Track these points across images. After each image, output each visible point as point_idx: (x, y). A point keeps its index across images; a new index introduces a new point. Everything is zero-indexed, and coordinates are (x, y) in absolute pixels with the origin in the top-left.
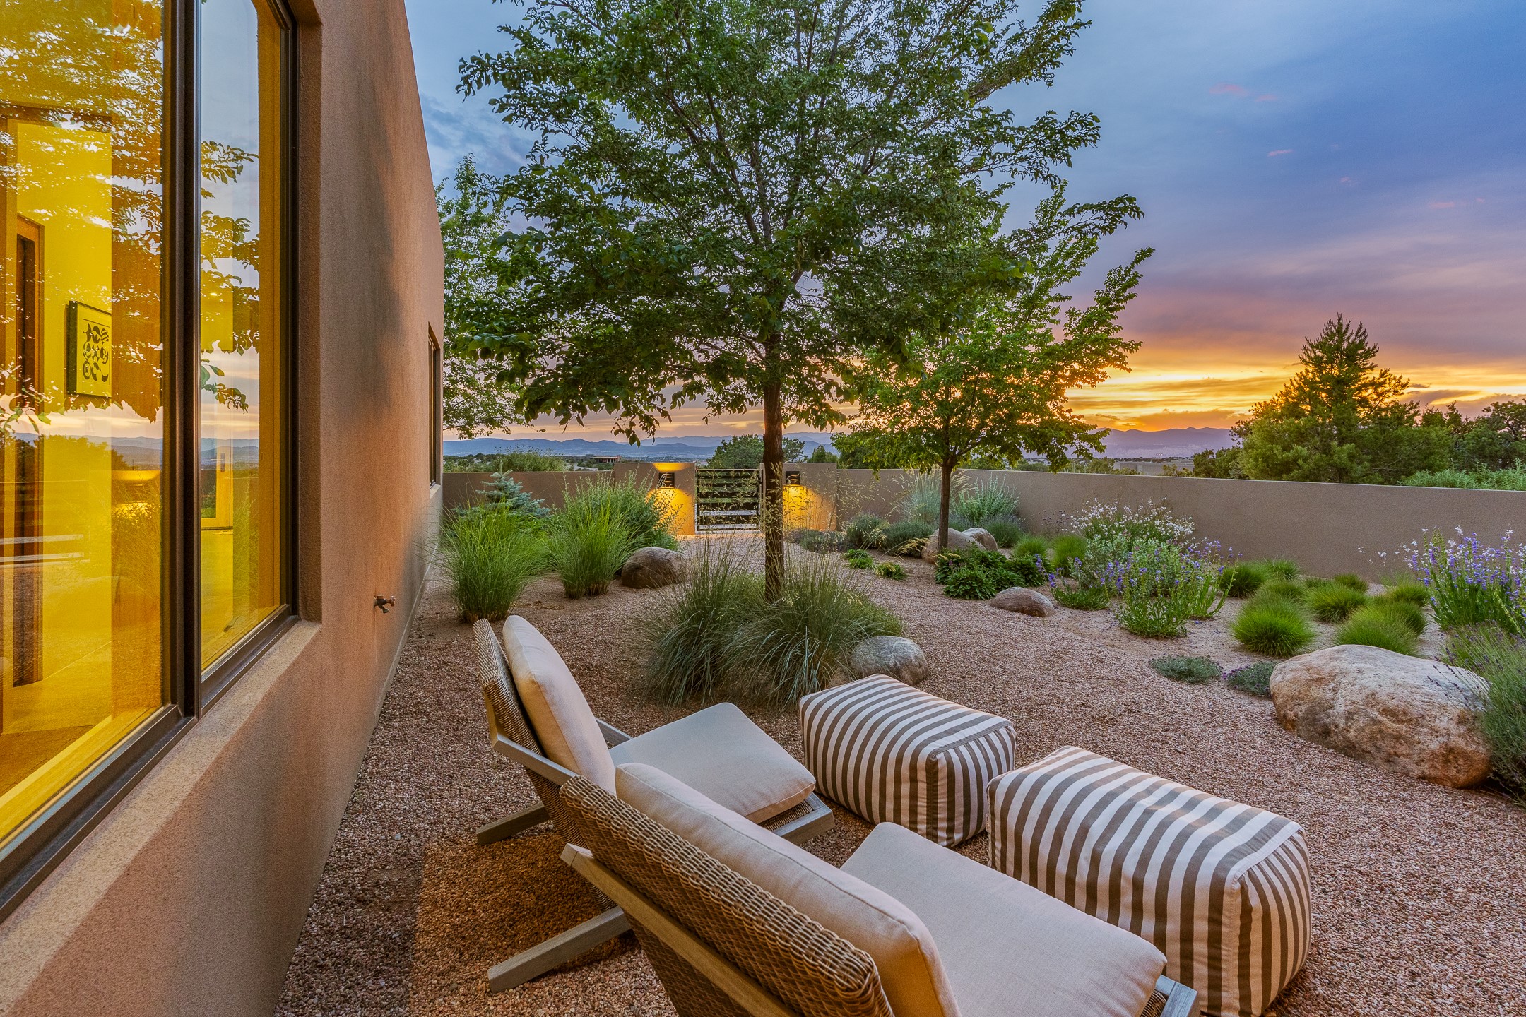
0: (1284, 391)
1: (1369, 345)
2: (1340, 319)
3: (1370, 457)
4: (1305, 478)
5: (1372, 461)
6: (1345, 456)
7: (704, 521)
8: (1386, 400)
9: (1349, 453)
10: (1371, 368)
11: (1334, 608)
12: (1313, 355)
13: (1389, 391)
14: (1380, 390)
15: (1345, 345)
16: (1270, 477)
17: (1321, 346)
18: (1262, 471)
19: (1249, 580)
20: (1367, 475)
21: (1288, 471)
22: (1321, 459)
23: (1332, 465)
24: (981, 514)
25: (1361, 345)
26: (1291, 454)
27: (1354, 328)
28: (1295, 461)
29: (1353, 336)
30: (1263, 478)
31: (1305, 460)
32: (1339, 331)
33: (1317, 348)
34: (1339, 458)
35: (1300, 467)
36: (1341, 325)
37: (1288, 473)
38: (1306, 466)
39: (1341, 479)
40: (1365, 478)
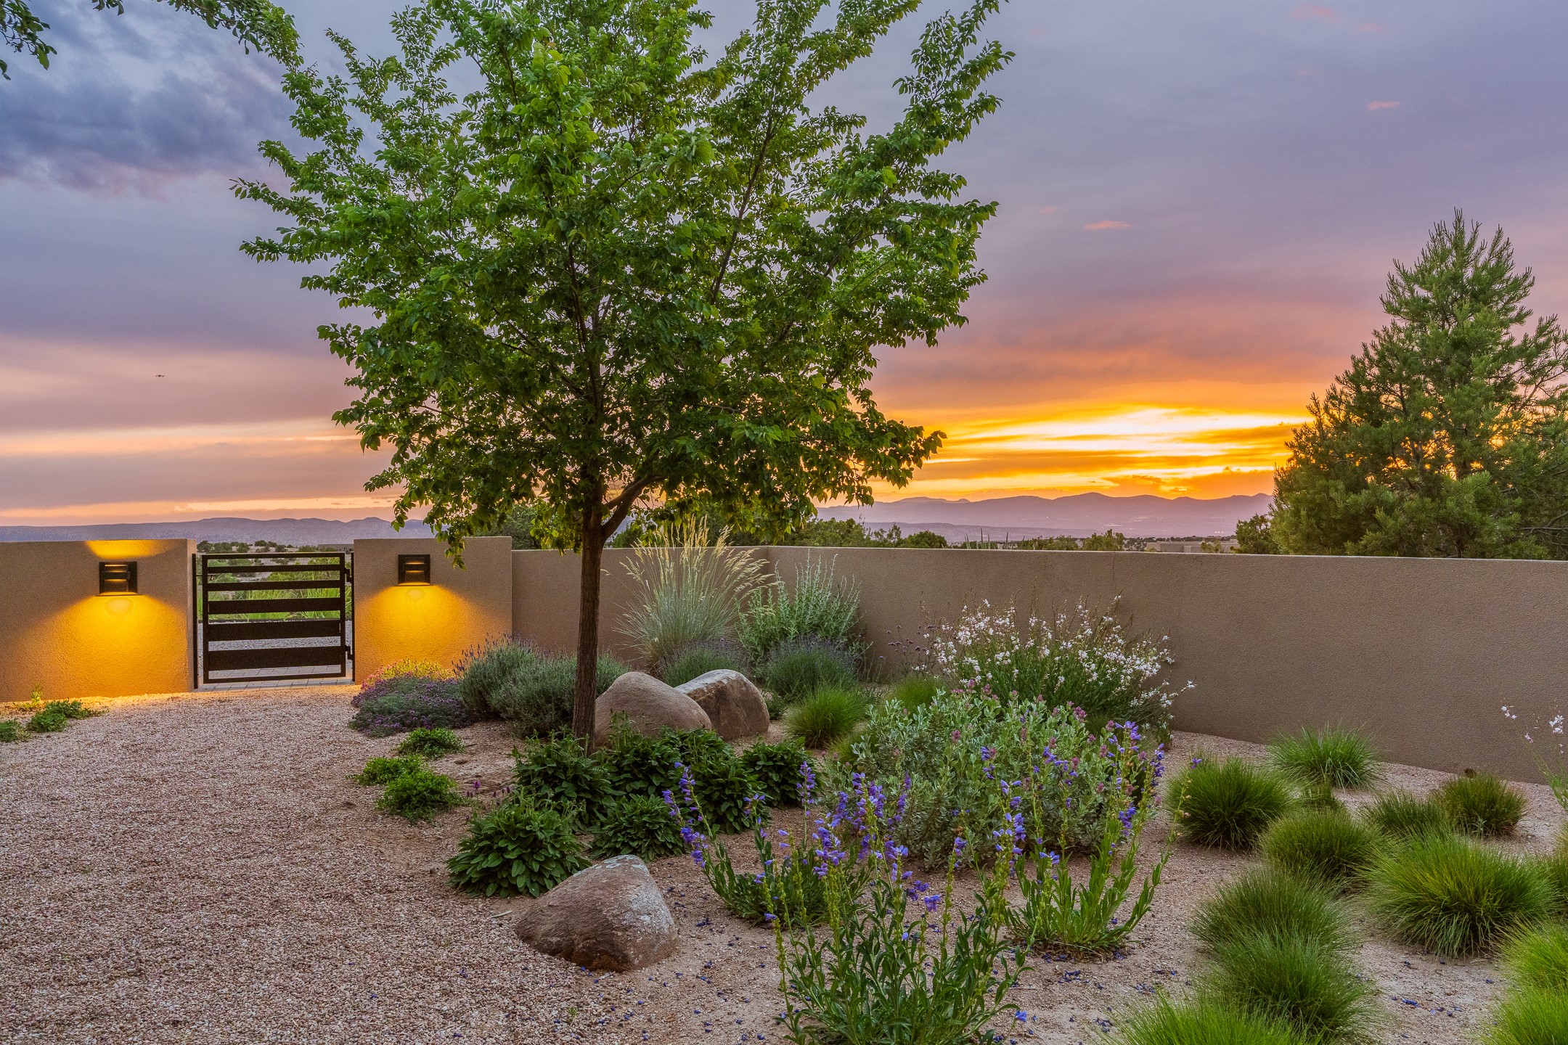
0: (1352, 371)
1: (1515, 272)
2: (1459, 220)
3: (1519, 501)
4: (1389, 549)
5: (1522, 510)
6: (1469, 498)
7: (214, 661)
8: (1549, 385)
9: (1477, 494)
10: (1520, 319)
11: (1446, 909)
12: (1407, 294)
13: (1553, 364)
14: (1537, 362)
15: (1469, 273)
16: (1324, 547)
17: (1421, 278)
18: (1308, 537)
19: (1245, 805)
20: (1512, 540)
21: (1356, 535)
22: (1423, 509)
23: (1443, 521)
24: (785, 634)
25: (1497, 273)
26: (1363, 497)
27: (1486, 236)
28: (1370, 511)
29: (1485, 255)
30: (1311, 550)
31: (1389, 510)
32: (1457, 245)
33: (1416, 281)
34: (1458, 504)
35: (1380, 526)
36: (1462, 232)
37: (1355, 541)
38: (1390, 523)
39: (1461, 550)
40: (1508, 547)
